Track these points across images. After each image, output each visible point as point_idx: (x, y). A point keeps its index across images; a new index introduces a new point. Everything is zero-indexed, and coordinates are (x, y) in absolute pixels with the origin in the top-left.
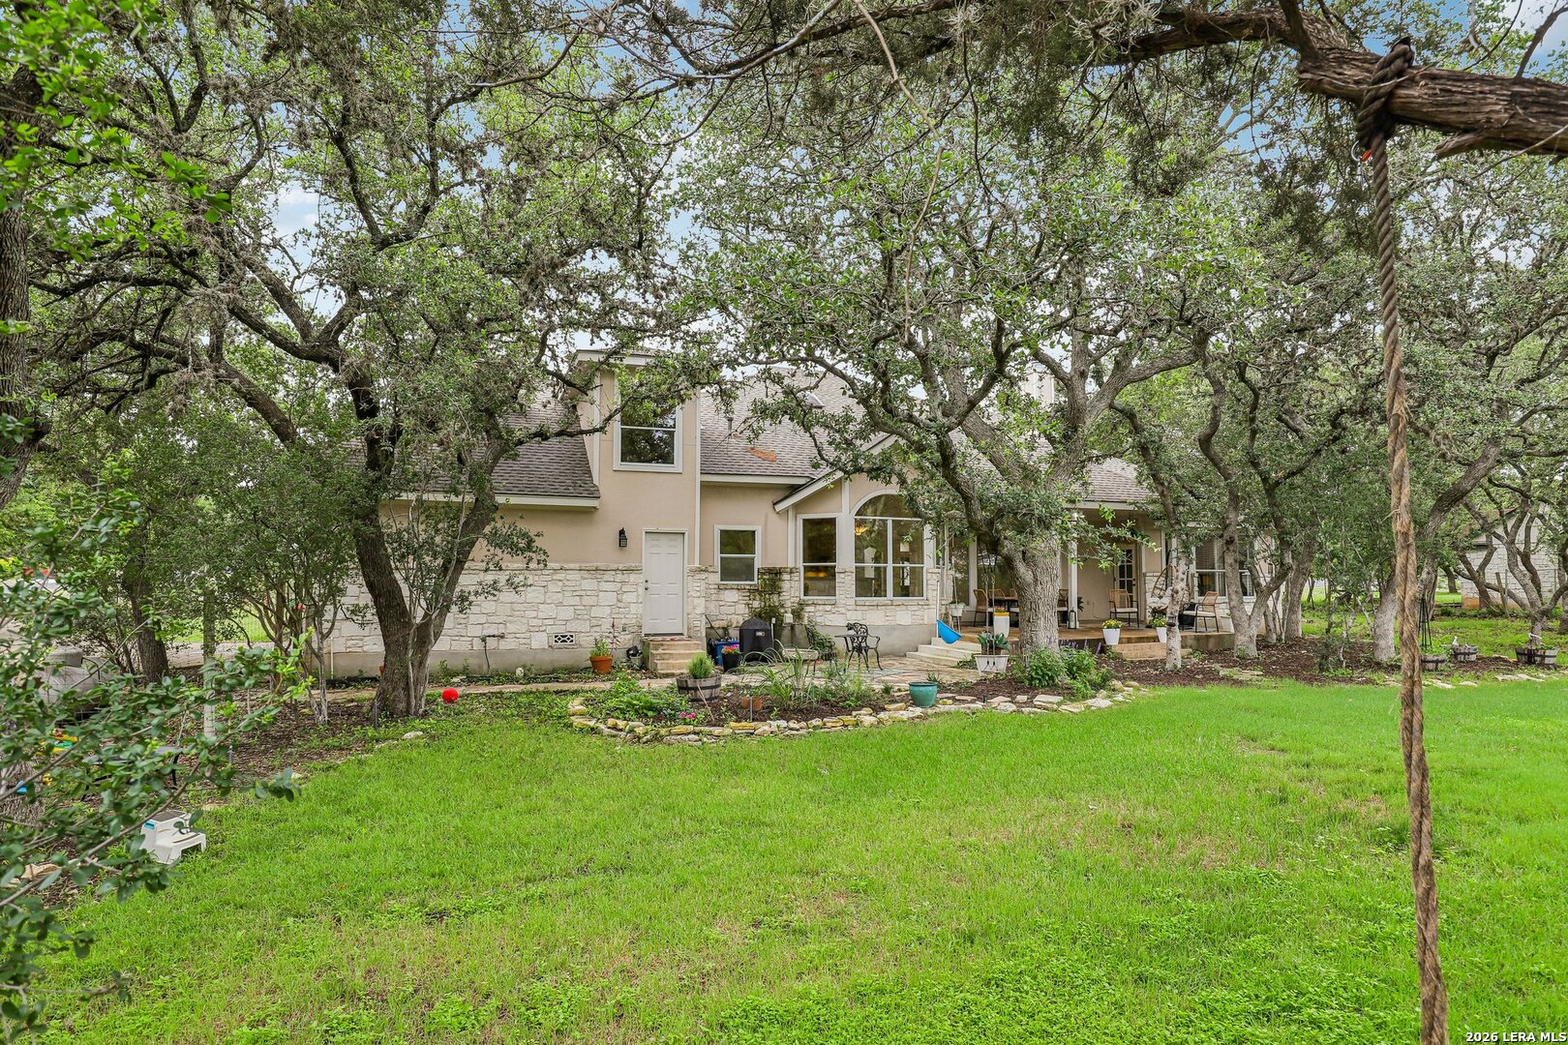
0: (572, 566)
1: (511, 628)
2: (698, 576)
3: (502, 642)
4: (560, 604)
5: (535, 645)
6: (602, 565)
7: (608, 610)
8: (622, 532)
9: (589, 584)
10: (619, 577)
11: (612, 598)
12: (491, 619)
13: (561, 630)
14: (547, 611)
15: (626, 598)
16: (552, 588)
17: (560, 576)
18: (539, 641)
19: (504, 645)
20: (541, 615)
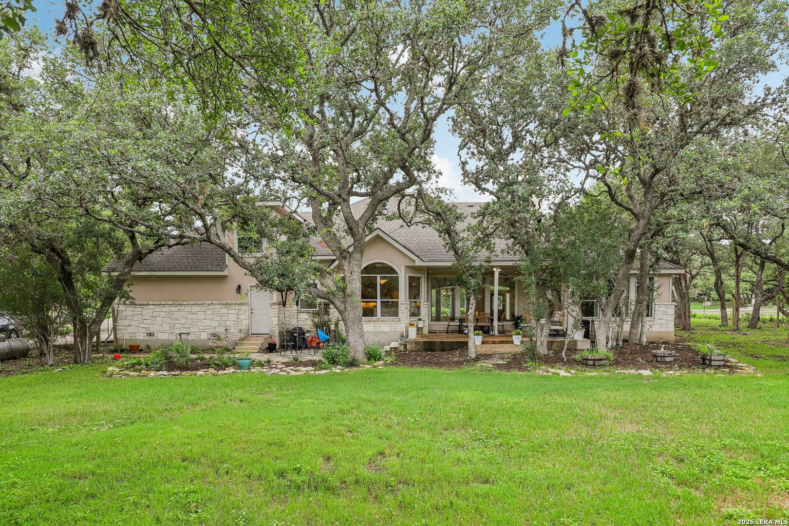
0: (216, 302)
1: (192, 330)
2: (274, 307)
3: (189, 336)
4: (212, 320)
5: (202, 338)
6: (228, 302)
7: (233, 322)
8: (239, 287)
9: (224, 311)
10: (237, 307)
11: (234, 317)
12: (184, 326)
13: (213, 331)
14: (207, 323)
15: (241, 317)
16: (208, 312)
17: (211, 307)
18: (204, 336)
19: (190, 337)
20: (204, 325)
